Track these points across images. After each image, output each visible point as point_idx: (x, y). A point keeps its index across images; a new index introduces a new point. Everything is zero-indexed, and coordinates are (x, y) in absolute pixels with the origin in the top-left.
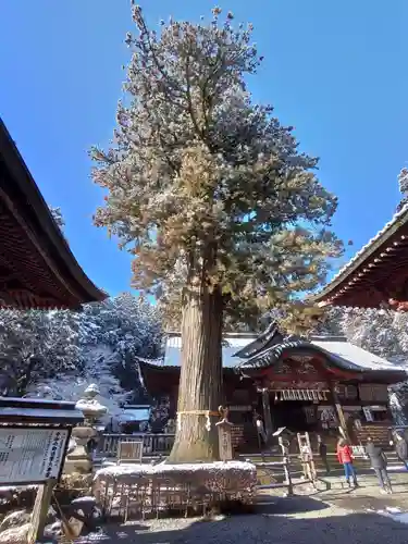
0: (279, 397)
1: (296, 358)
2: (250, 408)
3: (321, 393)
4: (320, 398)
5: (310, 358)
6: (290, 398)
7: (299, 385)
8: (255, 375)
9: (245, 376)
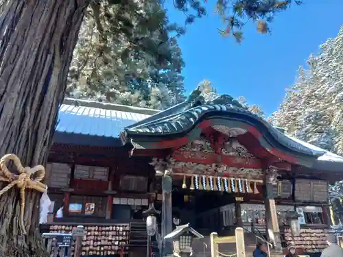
0: (188, 185)
1: (222, 128)
2: (145, 202)
3: (252, 185)
4: (249, 190)
5: (243, 131)
6: (206, 187)
7: (220, 170)
8: (154, 146)
9: (136, 146)
